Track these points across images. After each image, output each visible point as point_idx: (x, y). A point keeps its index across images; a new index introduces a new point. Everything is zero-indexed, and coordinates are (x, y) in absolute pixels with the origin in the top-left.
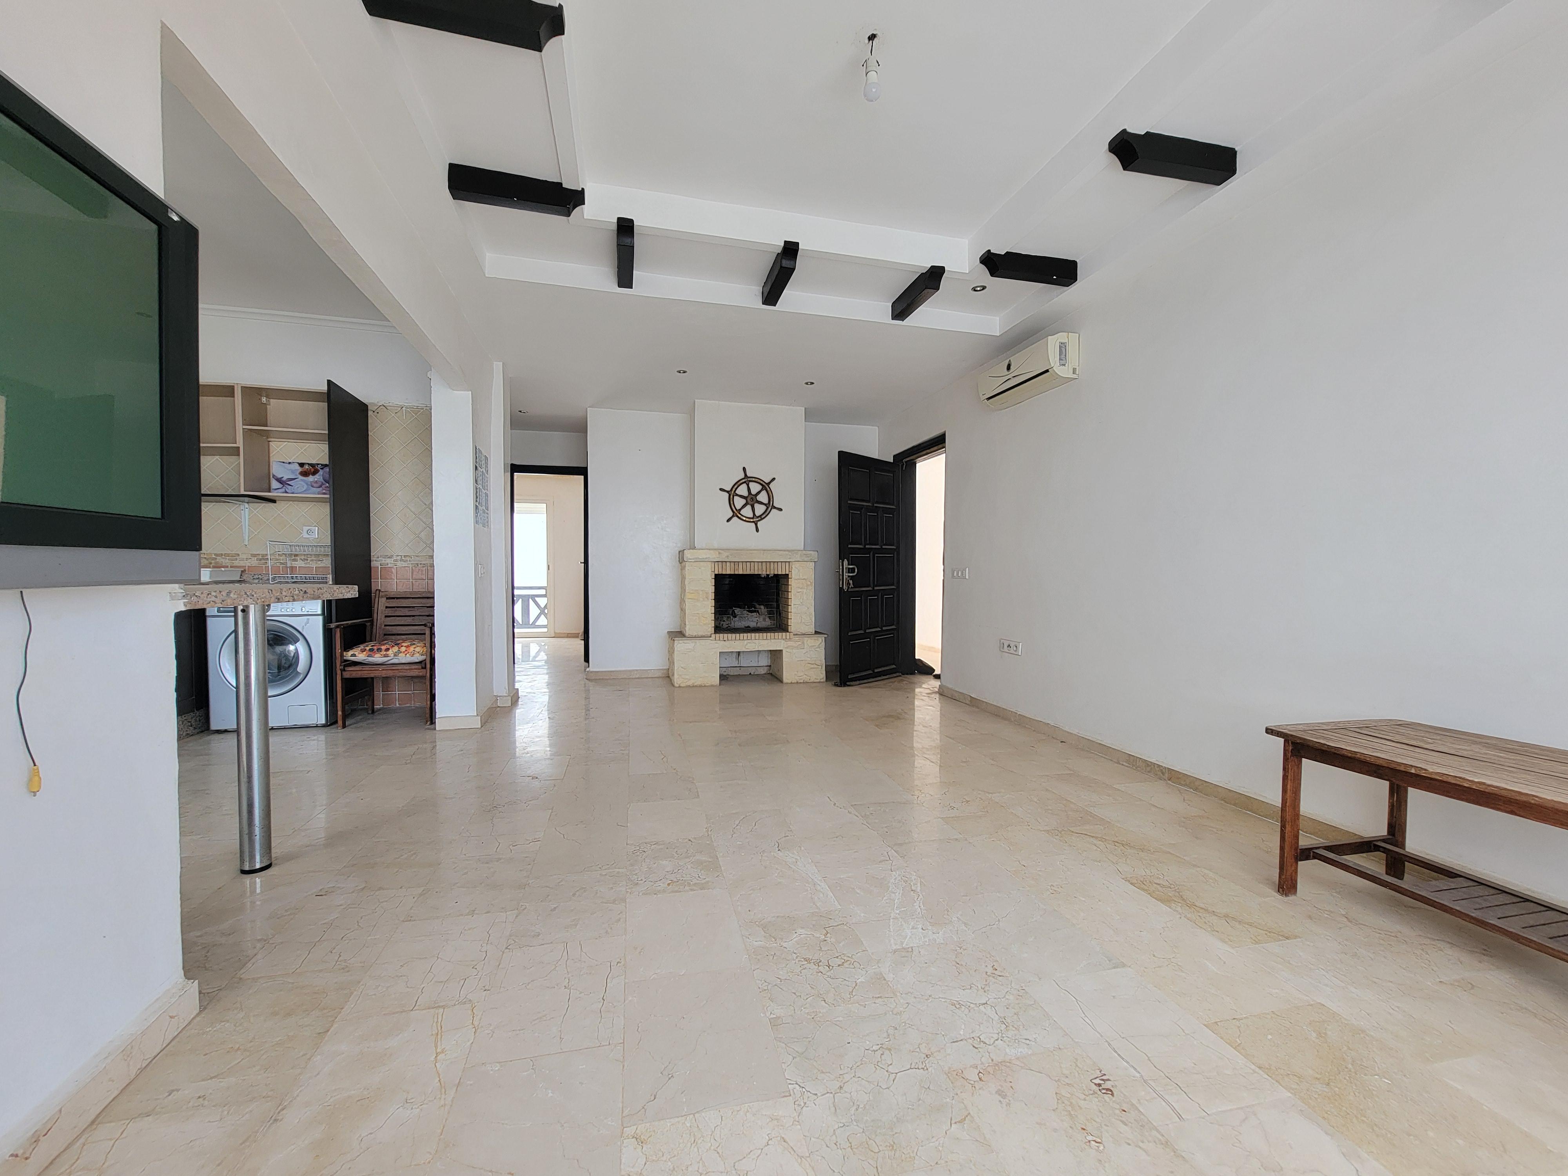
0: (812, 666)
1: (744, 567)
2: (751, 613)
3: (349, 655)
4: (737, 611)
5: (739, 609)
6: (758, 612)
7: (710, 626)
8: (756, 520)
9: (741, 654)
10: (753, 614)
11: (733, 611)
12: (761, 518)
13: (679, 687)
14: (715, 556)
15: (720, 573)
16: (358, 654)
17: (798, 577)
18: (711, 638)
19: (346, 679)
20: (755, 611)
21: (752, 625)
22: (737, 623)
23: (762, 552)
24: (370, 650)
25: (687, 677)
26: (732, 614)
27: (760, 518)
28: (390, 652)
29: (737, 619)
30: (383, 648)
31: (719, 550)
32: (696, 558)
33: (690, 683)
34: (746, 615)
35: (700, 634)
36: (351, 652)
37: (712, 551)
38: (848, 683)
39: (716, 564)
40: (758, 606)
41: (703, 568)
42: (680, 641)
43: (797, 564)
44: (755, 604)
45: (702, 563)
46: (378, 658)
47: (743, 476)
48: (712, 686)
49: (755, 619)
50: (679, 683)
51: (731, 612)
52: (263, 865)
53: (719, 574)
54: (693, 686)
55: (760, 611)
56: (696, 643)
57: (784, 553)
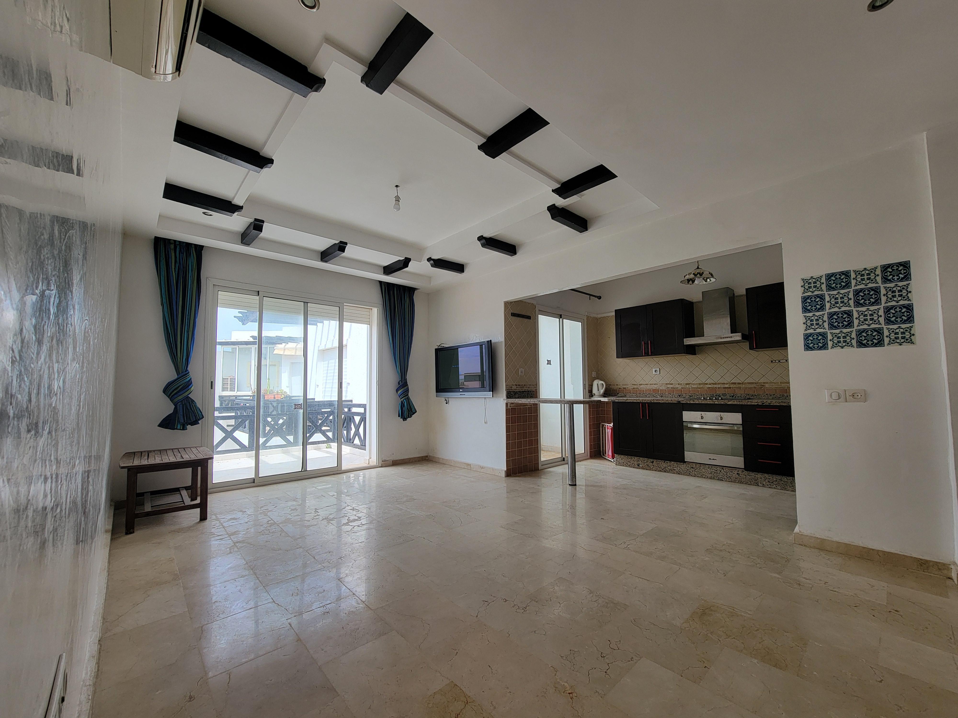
52: (572, 484)
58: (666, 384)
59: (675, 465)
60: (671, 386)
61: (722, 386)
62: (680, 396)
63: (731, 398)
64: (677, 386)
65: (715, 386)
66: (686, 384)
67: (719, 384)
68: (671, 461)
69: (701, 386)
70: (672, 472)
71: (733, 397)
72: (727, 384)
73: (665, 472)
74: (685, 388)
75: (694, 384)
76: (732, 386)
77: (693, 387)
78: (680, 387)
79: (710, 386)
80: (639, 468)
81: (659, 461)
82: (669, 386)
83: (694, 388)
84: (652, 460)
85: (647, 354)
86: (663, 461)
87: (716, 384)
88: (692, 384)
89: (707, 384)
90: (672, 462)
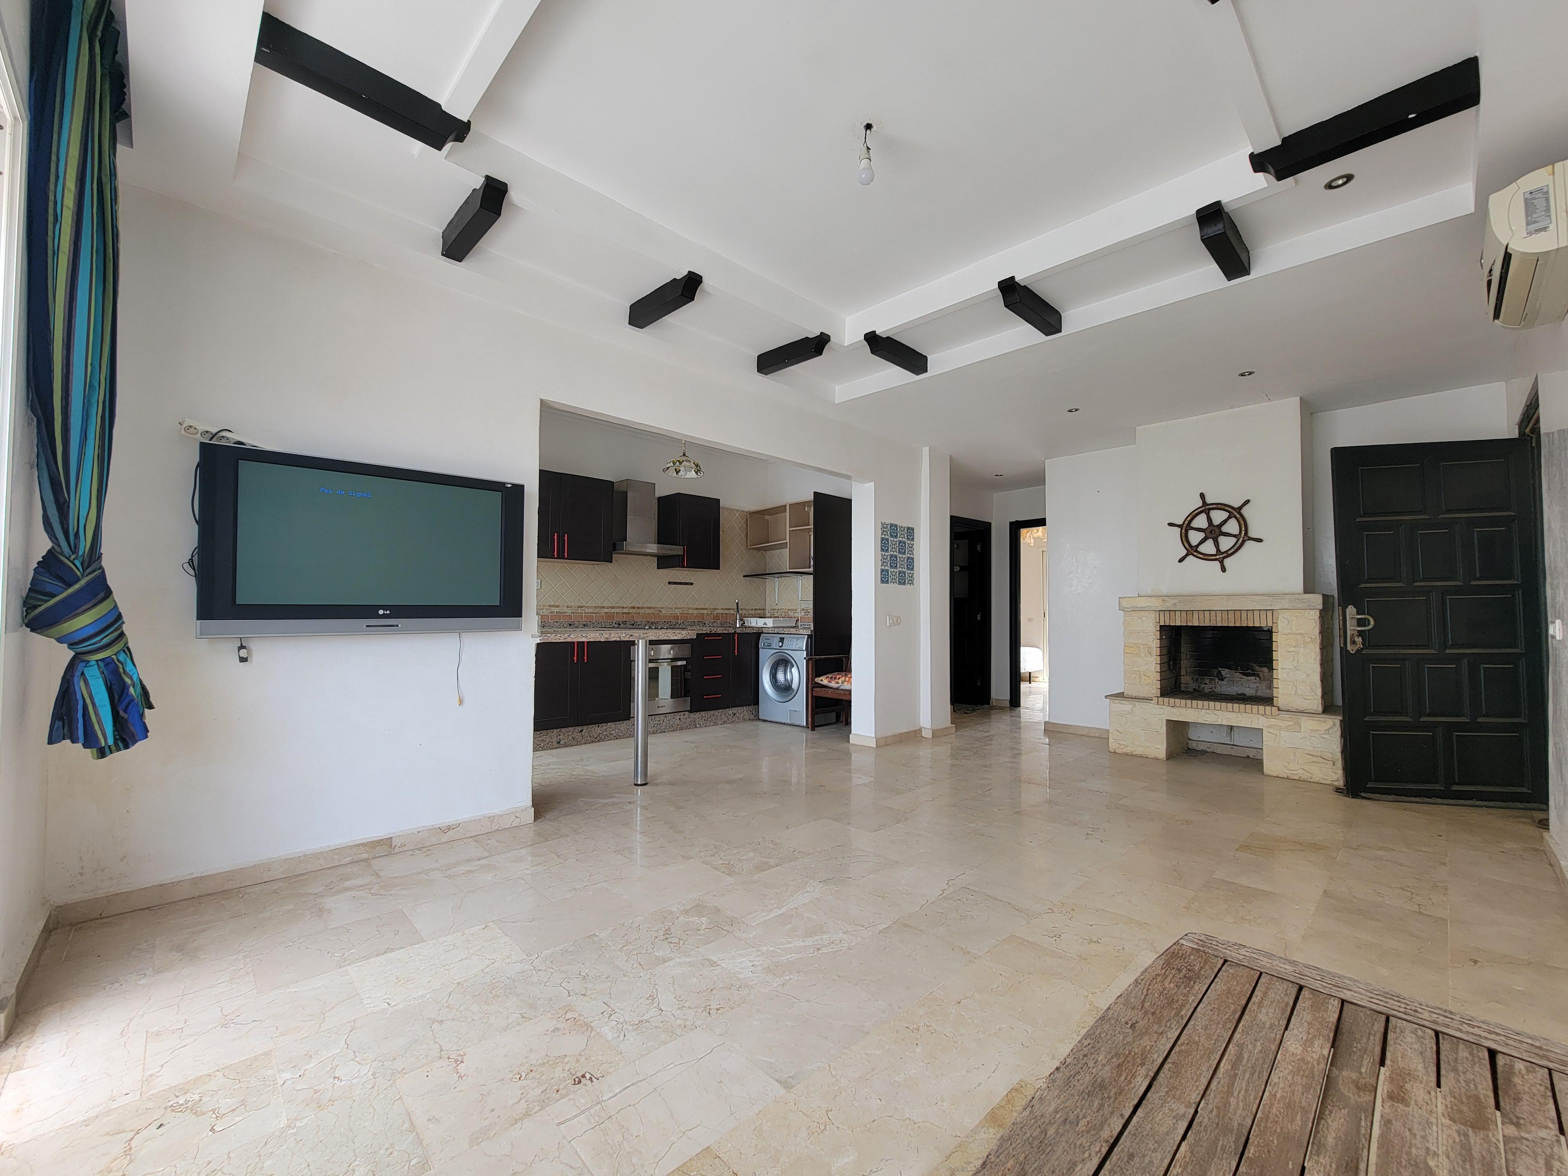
0: (1315, 759)
1: (1201, 616)
2: (1247, 676)
3: (818, 680)
4: (1225, 672)
5: (1227, 670)
6: (1258, 675)
7: (1154, 686)
8: (1221, 557)
9: (1235, 729)
10: (1249, 678)
11: (1219, 672)
12: (1229, 554)
13: (1115, 752)
14: (1157, 604)
15: (1167, 624)
16: (824, 680)
17: (1289, 631)
18: (1152, 702)
19: (816, 697)
20: (1254, 675)
21: (1249, 692)
22: (1224, 687)
23: (1225, 598)
24: (831, 678)
25: (1124, 743)
26: (1217, 676)
27: (1225, 555)
28: (840, 681)
29: (1225, 682)
30: (838, 677)
31: (1163, 597)
32: (1134, 607)
33: (1125, 750)
34: (1238, 679)
35: (1142, 695)
36: (820, 678)
37: (1153, 598)
38: (1363, 794)
39: (1162, 613)
40: (1257, 668)
41: (1144, 619)
42: (1116, 701)
43: (1287, 614)
44: (1254, 665)
45: (1143, 613)
46: (833, 684)
47: (1200, 504)
48: (1156, 759)
49: (1254, 685)
50: (1114, 748)
51: (1215, 673)
52: (643, 783)
53: (1165, 626)
54: (1132, 755)
55: (1261, 676)
56: (1135, 705)
57: (1262, 598)
58: (549, 606)
59: (613, 726)
60: (557, 610)
61: (622, 611)
62: (570, 625)
63: (631, 626)
64: (565, 610)
65: (613, 610)
66: (579, 607)
67: (618, 607)
68: (607, 722)
69: (597, 610)
70: (609, 739)
71: (633, 625)
72: (626, 608)
73: (599, 741)
74: (576, 613)
75: (588, 607)
76: (631, 611)
77: (587, 611)
78: (569, 611)
79: (607, 611)
80: (560, 747)
81: (591, 726)
82: (553, 609)
83: (588, 613)
84: (580, 728)
85: (561, 556)
86: (597, 725)
87: (614, 608)
88: (586, 607)
89: (604, 607)
90: (609, 724)
